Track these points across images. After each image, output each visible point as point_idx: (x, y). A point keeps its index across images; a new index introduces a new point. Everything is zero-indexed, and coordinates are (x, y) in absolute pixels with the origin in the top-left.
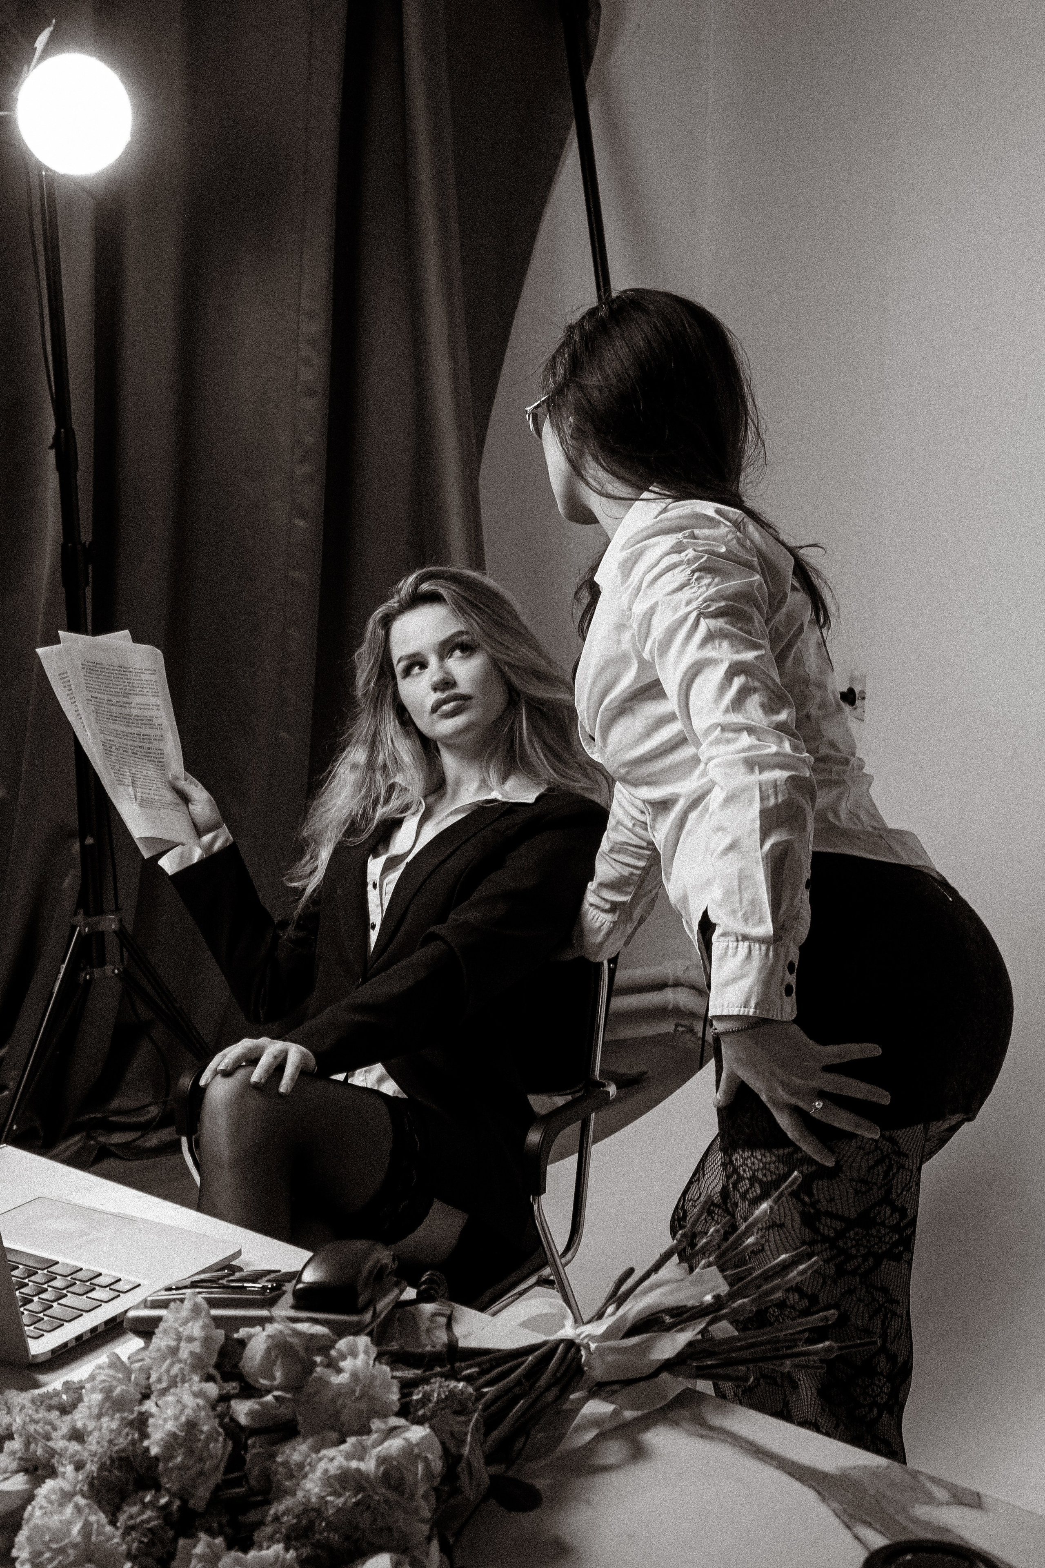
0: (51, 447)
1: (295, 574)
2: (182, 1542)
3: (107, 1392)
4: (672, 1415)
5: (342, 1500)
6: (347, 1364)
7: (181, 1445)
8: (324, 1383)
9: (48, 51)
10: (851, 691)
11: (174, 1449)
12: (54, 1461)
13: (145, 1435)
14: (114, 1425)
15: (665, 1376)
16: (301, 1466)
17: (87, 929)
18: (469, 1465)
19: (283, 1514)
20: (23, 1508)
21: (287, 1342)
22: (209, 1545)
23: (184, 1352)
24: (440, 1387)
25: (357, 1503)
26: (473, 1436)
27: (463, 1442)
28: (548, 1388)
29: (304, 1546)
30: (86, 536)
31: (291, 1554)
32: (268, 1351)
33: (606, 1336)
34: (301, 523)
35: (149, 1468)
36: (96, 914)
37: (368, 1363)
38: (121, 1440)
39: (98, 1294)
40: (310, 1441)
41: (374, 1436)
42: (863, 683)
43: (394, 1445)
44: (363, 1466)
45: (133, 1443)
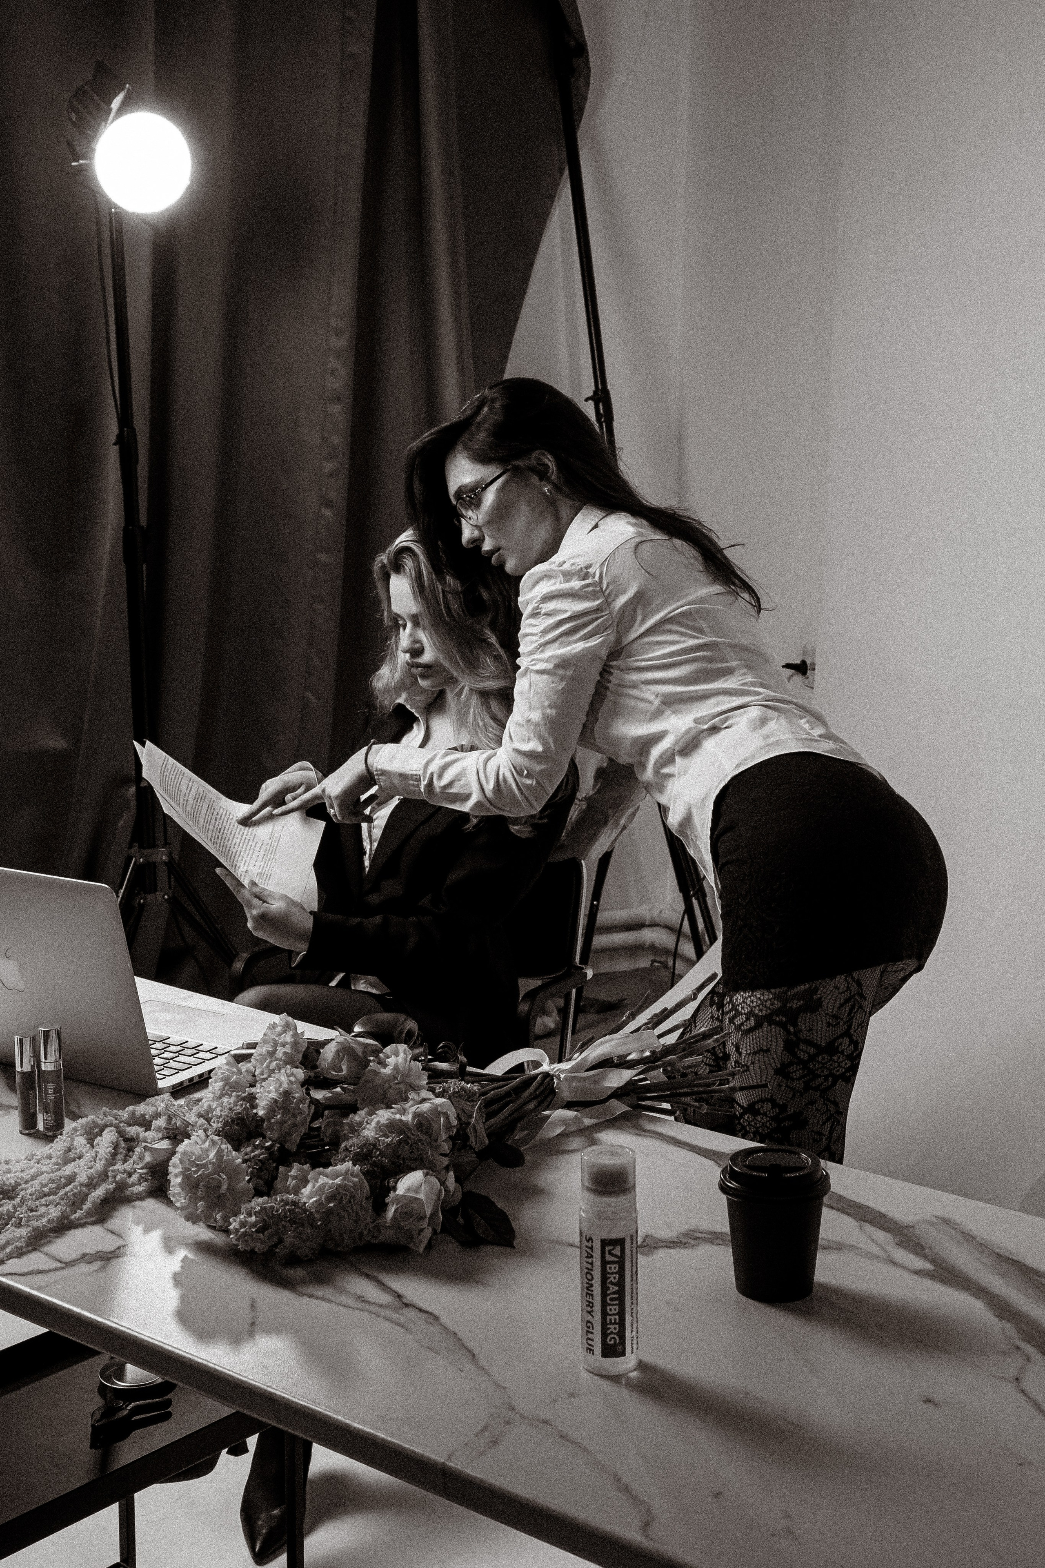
0: (115, 444)
1: (322, 557)
2: (281, 1169)
3: (226, 1080)
4: (618, 1124)
5: (390, 1139)
6: (392, 1061)
7: (279, 1108)
8: (375, 1073)
9: (121, 111)
10: (804, 663)
11: (275, 1112)
12: (189, 1129)
13: (254, 1106)
14: (232, 1100)
15: (614, 1102)
16: (360, 1124)
17: (141, 860)
18: (475, 1131)
19: (351, 1146)
20: (169, 1159)
21: (350, 1047)
22: (299, 1170)
23: (280, 1054)
24: (455, 1084)
25: (400, 1141)
26: (477, 1113)
27: (471, 1116)
28: (530, 1101)
29: (365, 1164)
30: (143, 520)
31: (357, 1168)
32: (337, 1053)
33: (571, 1070)
34: (327, 512)
35: (257, 1127)
36: (149, 847)
37: (406, 1060)
38: (238, 1107)
39: (201, 1055)
40: (366, 1109)
41: (410, 1103)
42: (814, 657)
43: (426, 1106)
44: (404, 1118)
45: (246, 1109)
